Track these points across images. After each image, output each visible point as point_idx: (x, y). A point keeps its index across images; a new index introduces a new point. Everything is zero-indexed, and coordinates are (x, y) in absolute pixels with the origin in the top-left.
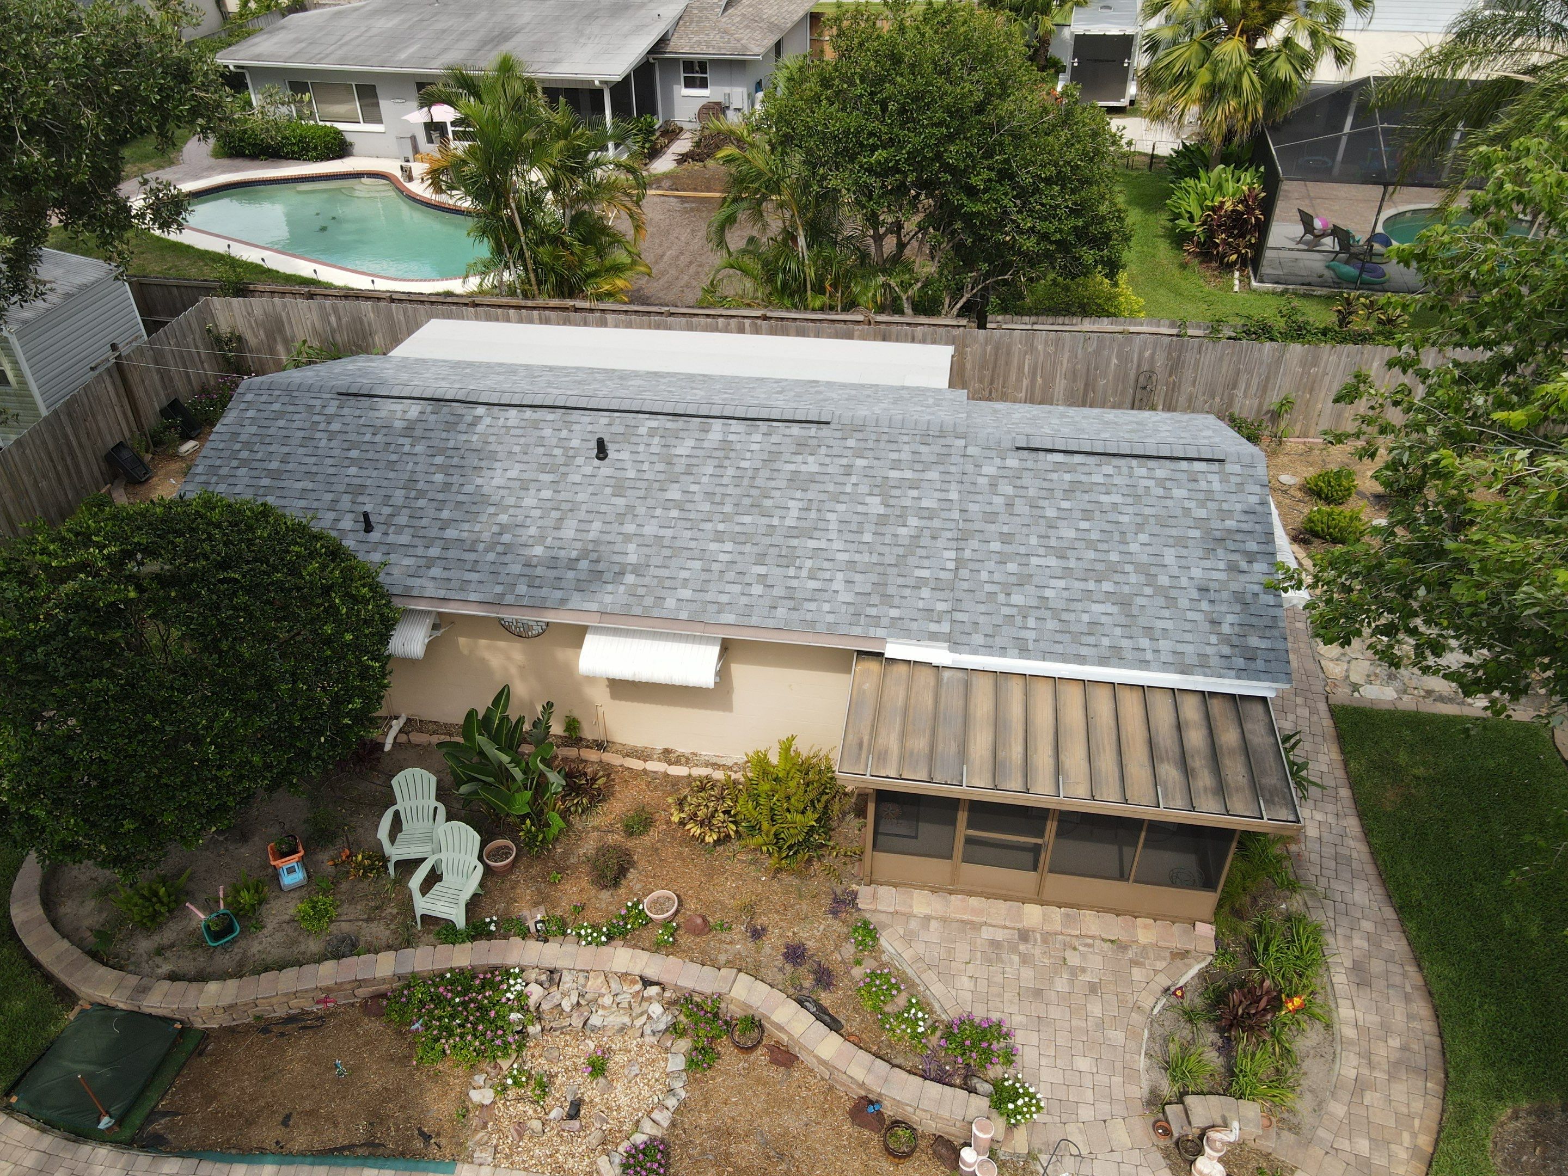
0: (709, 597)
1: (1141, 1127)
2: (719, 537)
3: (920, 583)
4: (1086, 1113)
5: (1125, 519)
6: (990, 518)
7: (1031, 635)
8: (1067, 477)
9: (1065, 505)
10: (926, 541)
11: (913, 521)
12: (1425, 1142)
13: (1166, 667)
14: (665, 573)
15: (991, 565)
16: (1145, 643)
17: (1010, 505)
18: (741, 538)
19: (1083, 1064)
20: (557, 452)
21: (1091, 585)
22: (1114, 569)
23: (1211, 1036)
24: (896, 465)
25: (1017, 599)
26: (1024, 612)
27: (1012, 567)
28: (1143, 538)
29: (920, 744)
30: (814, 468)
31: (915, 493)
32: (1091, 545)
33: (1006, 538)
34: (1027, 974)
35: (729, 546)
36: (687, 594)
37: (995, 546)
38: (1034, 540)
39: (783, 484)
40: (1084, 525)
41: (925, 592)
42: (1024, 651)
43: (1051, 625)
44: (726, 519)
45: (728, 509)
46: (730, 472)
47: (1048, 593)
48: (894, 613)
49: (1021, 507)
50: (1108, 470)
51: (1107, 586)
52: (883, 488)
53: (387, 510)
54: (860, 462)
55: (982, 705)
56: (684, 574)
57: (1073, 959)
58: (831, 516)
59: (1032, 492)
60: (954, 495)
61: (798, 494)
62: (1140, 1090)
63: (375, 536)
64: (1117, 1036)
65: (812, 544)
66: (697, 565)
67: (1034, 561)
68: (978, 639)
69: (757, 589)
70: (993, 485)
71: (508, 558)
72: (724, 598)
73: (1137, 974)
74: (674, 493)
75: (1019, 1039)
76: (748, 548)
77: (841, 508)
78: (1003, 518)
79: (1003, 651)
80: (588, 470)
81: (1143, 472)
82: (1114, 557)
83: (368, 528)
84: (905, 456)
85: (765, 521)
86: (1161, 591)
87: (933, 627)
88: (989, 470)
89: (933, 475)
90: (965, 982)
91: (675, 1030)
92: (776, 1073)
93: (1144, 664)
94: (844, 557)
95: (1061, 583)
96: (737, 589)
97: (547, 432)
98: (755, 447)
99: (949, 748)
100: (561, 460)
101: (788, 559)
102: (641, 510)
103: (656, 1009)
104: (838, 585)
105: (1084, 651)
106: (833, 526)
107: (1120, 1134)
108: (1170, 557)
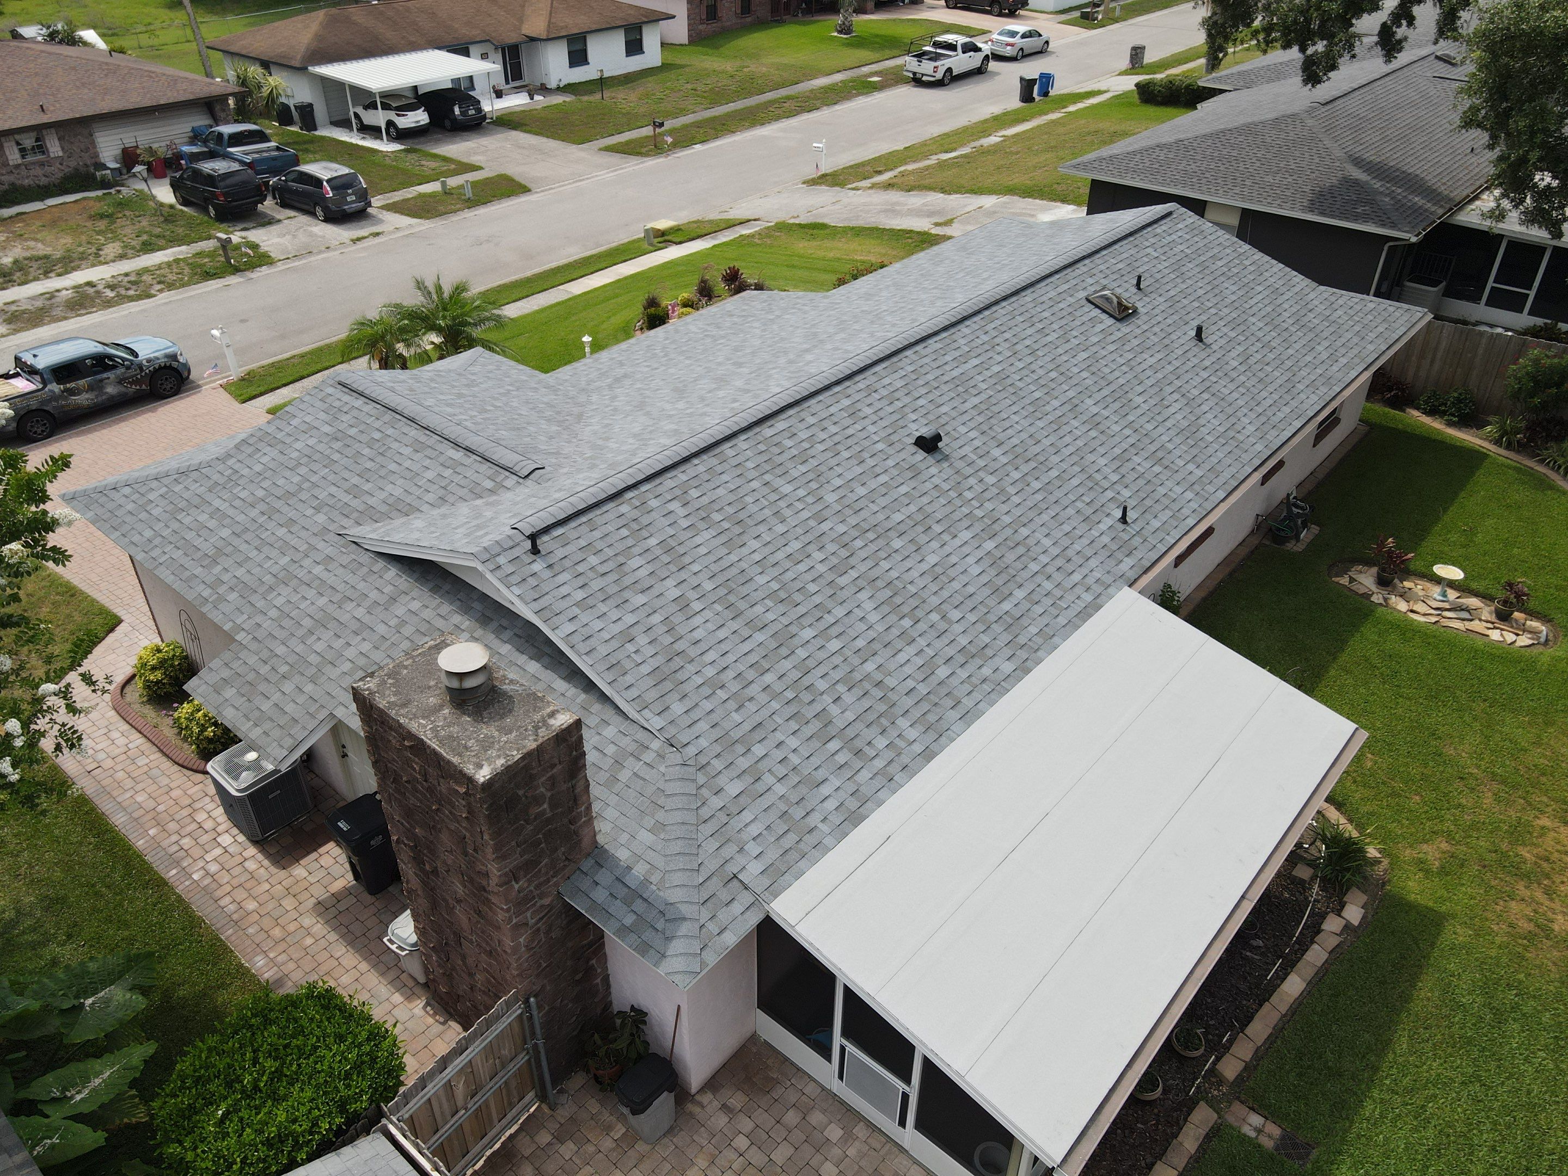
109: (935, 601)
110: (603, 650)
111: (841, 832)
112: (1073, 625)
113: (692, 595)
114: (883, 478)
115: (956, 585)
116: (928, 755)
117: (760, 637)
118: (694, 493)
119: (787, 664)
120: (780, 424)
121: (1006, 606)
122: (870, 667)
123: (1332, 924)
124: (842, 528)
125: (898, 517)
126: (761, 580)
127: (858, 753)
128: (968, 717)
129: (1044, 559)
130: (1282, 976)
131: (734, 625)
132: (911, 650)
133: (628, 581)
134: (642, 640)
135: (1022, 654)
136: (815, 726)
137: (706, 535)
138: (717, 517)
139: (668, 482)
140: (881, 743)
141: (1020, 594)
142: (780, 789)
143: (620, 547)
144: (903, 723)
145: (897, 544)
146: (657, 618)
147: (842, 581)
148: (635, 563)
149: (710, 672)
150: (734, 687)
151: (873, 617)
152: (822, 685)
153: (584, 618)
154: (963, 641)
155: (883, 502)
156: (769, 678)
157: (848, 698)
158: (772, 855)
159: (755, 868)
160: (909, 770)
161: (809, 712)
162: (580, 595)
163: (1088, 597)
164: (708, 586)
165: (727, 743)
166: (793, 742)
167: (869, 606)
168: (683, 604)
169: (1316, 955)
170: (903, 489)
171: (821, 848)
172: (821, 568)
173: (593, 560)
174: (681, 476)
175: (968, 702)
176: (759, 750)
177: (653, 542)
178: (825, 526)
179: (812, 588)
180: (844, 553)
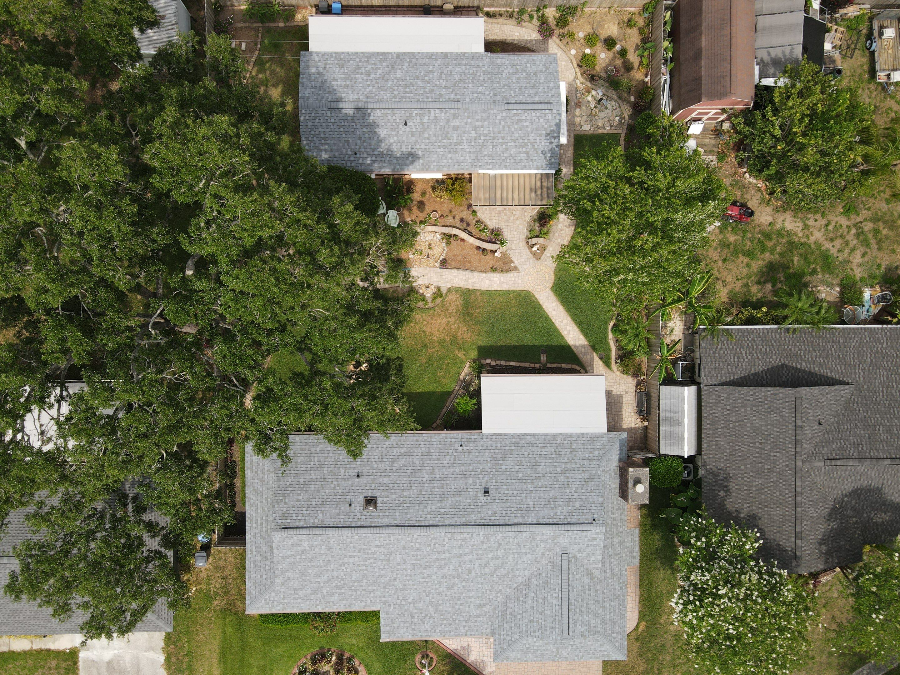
0: (440, 164)
1: (524, 243)
2: (439, 147)
3: (485, 155)
4: (515, 242)
5: (529, 130)
6: (499, 132)
7: (508, 164)
8: (517, 118)
9: (516, 127)
10: (485, 144)
11: (482, 138)
12: (569, 239)
13: (534, 169)
14: (429, 159)
15: (500, 146)
16: (531, 163)
17: (504, 128)
18: (445, 147)
19: (515, 233)
20: (394, 124)
21: (521, 149)
22: (526, 144)
23: (537, 224)
24: (477, 120)
25: (505, 155)
26: (506, 158)
27: (504, 146)
28: (533, 135)
29: (487, 195)
30: (458, 123)
31: (482, 129)
32: (521, 138)
33: (503, 138)
34: (506, 217)
35: (442, 149)
36: (435, 164)
37: (500, 141)
38: (509, 138)
39: (451, 129)
40: (520, 132)
41: (486, 158)
42: (506, 168)
43: (512, 161)
44: (440, 141)
45: (440, 138)
46: (438, 127)
47: (512, 153)
48: (480, 164)
49: (506, 129)
50: (526, 114)
51: (524, 149)
52: (475, 128)
53: (357, 147)
54: (469, 121)
55: (499, 183)
56: (433, 159)
57: (514, 212)
58: (464, 138)
59: (509, 124)
60: (491, 129)
61: (456, 132)
62: (524, 236)
63: (358, 155)
64: (521, 227)
65: (461, 147)
66: (436, 156)
67: (509, 144)
68: (497, 166)
69: (450, 161)
70: (500, 122)
71: (392, 158)
72: (443, 164)
73: (526, 214)
74: (426, 135)
75: (504, 230)
76: (446, 150)
77: (466, 135)
78: (502, 132)
79: (502, 169)
80: (403, 129)
81: (534, 114)
82: (526, 141)
83: (356, 154)
84: (479, 117)
85: (449, 141)
86: (535, 149)
87: (488, 167)
88: (499, 117)
89: (486, 123)
90: (494, 221)
91: (442, 239)
92: (462, 243)
93: (530, 169)
94: (468, 150)
95: (514, 150)
96: (445, 161)
97: (390, 117)
98: (443, 118)
99: (492, 195)
100: (396, 127)
101: (456, 152)
102: (419, 141)
103: (438, 236)
104: (468, 158)
105: (519, 167)
106: (465, 141)
107: (521, 245)
108: (538, 139)
109: (527, 459)
110: (598, 491)
111: (587, 434)
112: (505, 434)
113: (573, 491)
114: (506, 492)
115: (518, 459)
116: (561, 434)
117: (568, 475)
118: (552, 515)
119: (568, 466)
120: (516, 521)
121: (513, 448)
122: (553, 456)
123: (493, 363)
124: (529, 486)
125: (514, 481)
126: (557, 486)
127: (571, 443)
128: (547, 434)
129: (492, 451)
130: (511, 366)
131: (571, 480)
132: (542, 453)
133: (582, 503)
134: (589, 488)
135: (522, 437)
136: (574, 453)
137: (558, 503)
138: (552, 506)
139: (555, 521)
140: (566, 442)
141: (507, 448)
142: (589, 447)
143: (577, 511)
144: (558, 442)
145: (521, 475)
146: (583, 491)
147: (541, 475)
148: (578, 506)
149: (583, 475)
150: (581, 469)
151: (543, 464)
152: (566, 459)
153: (596, 500)
154: (530, 448)
155: (513, 487)
156: (574, 466)
157: (563, 453)
158: (600, 439)
159: (604, 439)
160: (566, 434)
161: (573, 456)
162: (593, 505)
163: (494, 437)
164: (568, 491)
165: (591, 460)
166: (580, 453)
167: (541, 467)
168: (576, 491)
169: (503, 363)
170: (505, 487)
171: (592, 434)
172: (542, 481)
173: (585, 511)
174: (551, 521)
175: (543, 437)
176: (587, 456)
177: (570, 508)
178: (532, 489)
179: (548, 478)
180: (534, 481)
